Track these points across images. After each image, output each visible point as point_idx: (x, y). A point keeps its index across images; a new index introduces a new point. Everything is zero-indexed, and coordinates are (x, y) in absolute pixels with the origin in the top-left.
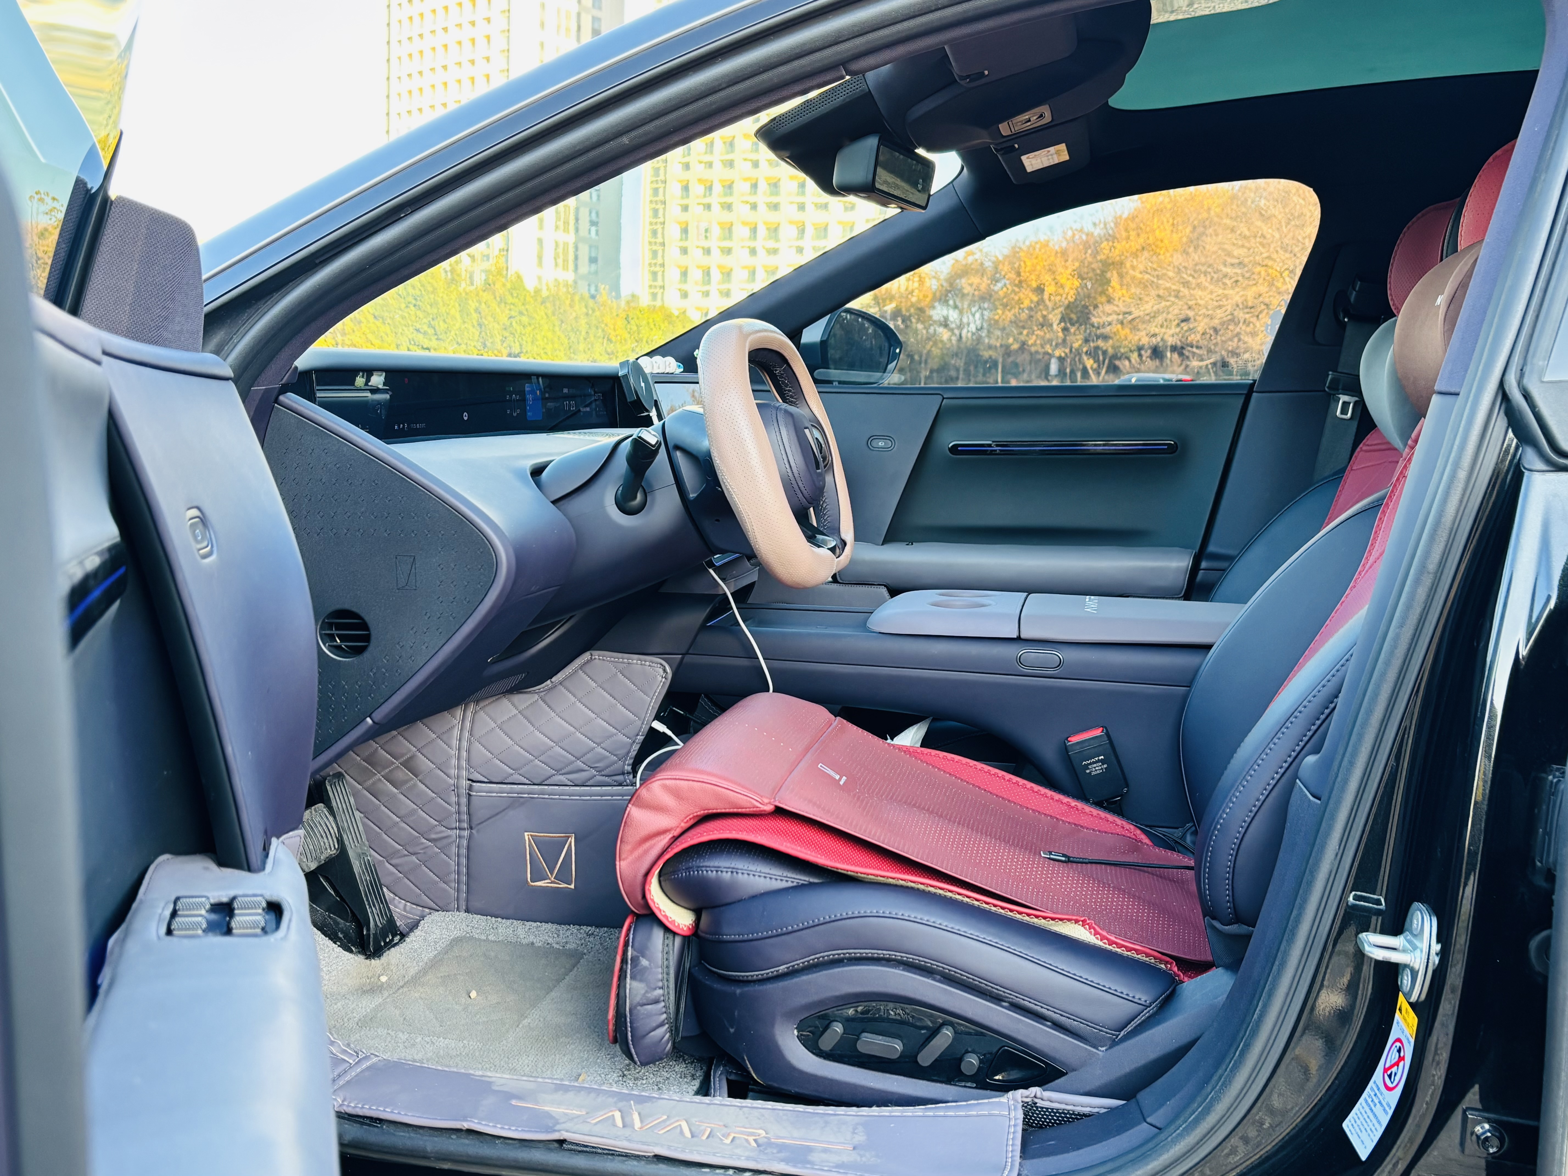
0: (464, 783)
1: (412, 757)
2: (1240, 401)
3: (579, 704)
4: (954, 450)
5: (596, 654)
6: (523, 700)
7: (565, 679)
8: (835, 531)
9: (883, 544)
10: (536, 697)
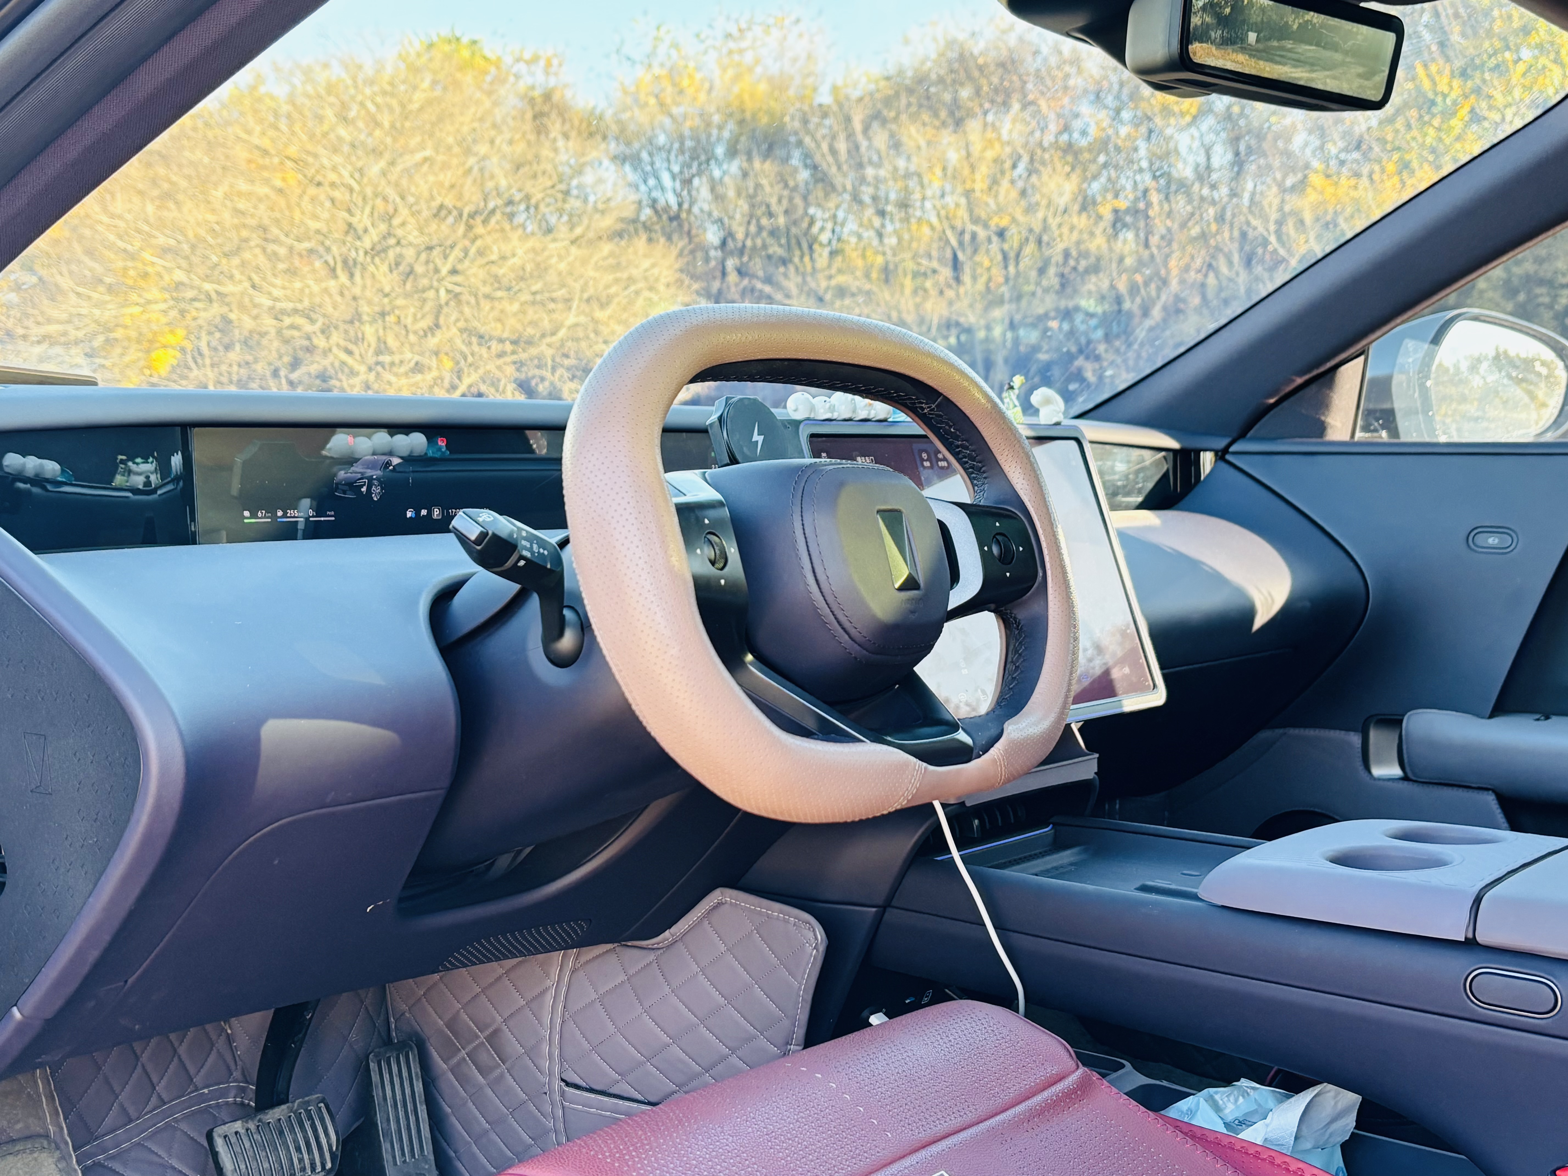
0: (557, 1086)
3: (704, 980)
5: (728, 894)
7: (687, 932)
9: (1491, 716)
10: (652, 956)
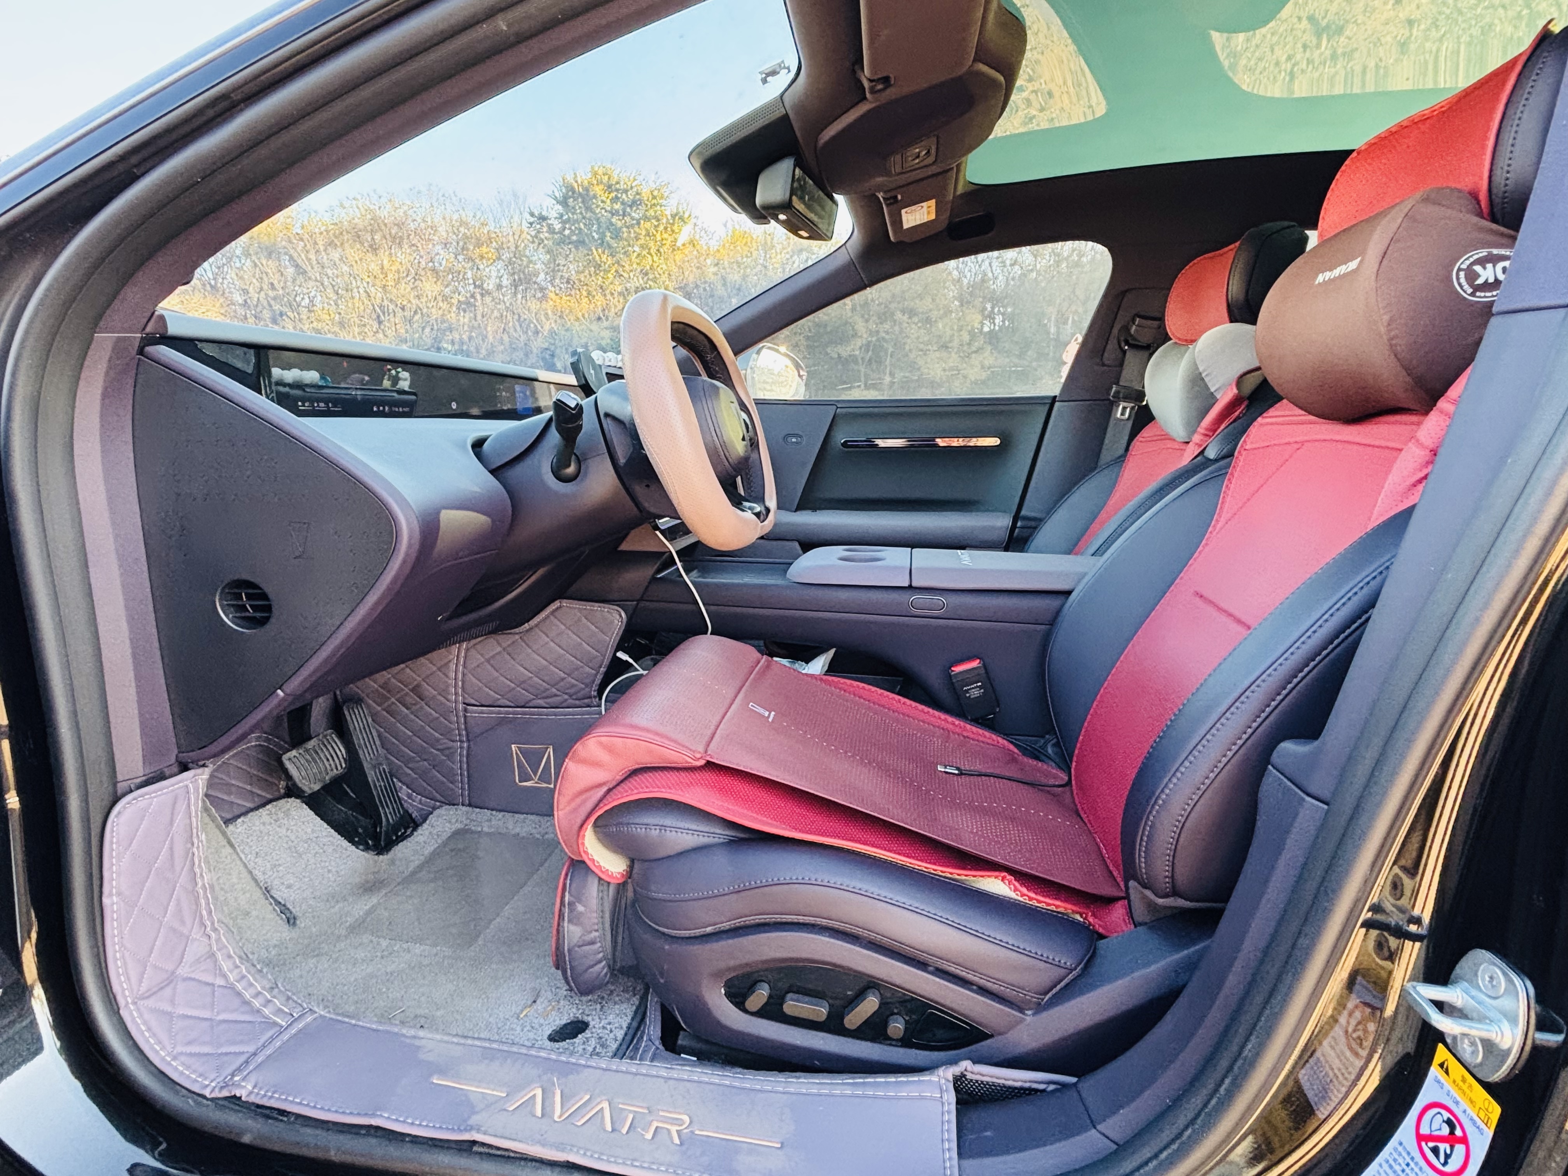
0: (461, 706)
1: (418, 686)
2: (1047, 407)
3: (552, 644)
4: (845, 445)
5: (565, 603)
6: (506, 639)
7: (539, 623)
8: (761, 499)
9: (796, 511)
10: (517, 637)
